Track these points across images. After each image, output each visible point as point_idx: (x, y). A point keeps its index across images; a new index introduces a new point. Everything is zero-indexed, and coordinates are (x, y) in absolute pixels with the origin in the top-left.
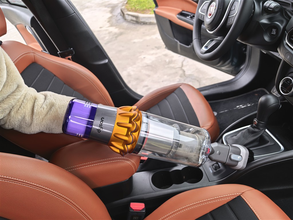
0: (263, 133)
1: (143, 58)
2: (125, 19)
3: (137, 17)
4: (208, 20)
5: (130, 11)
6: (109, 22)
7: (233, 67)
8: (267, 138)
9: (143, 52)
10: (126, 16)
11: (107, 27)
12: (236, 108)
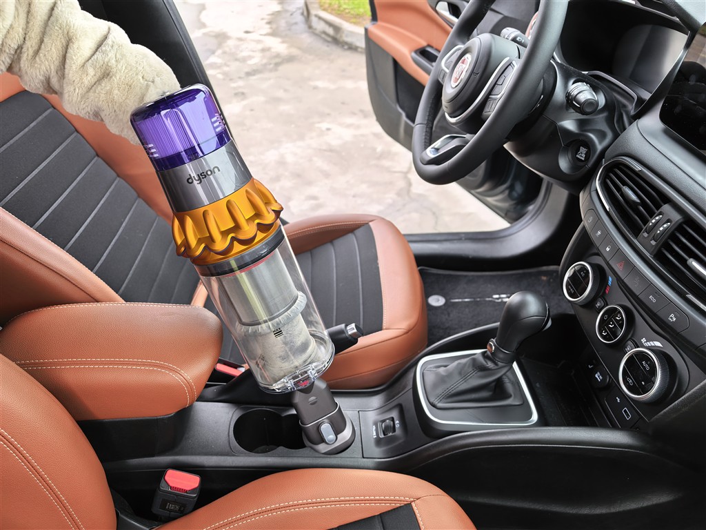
0: (505, 374)
1: (324, 129)
2: (310, 27)
3: (337, 29)
4: (449, 91)
5: (325, 10)
6: (269, 23)
7: (512, 202)
8: (509, 387)
9: (329, 114)
10: (314, 20)
11: (261, 35)
12: (490, 299)
